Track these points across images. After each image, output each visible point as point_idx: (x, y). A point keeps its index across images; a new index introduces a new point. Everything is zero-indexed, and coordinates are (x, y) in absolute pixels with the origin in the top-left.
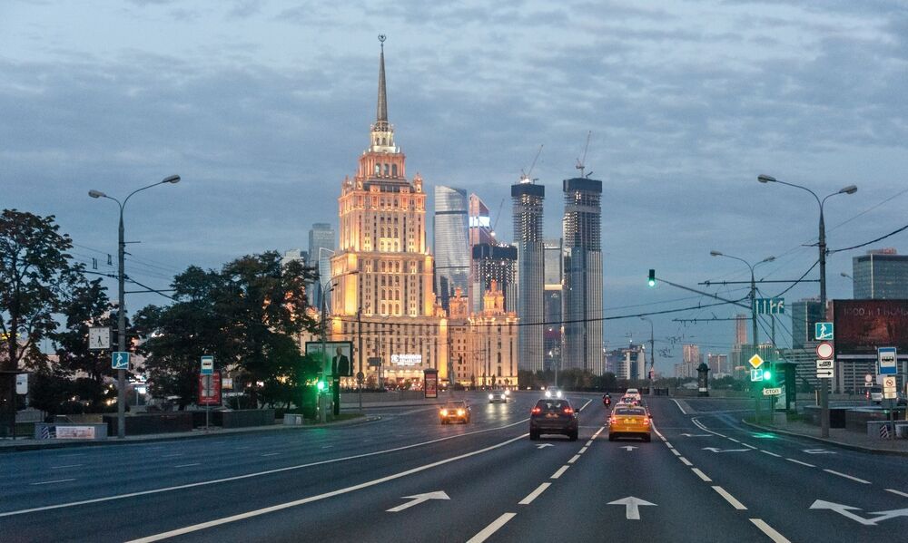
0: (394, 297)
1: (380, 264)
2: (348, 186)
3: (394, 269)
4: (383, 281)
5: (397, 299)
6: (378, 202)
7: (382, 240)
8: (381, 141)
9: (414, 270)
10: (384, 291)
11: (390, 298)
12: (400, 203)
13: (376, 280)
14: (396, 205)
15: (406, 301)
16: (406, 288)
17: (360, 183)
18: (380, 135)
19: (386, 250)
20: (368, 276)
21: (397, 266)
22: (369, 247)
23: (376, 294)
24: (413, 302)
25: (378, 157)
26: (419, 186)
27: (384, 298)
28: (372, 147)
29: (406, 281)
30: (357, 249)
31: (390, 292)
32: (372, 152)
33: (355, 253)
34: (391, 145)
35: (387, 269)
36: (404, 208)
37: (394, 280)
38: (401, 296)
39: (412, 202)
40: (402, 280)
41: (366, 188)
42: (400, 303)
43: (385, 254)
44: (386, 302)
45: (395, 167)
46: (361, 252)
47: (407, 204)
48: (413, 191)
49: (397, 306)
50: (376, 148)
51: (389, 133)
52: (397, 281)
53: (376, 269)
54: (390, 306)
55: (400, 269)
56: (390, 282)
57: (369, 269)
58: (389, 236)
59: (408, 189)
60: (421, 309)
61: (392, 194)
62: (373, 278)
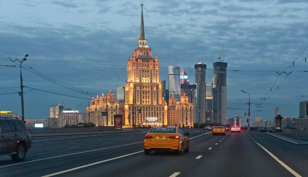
0: (147, 98)
1: (142, 87)
2: (130, 60)
3: (147, 89)
4: (144, 93)
5: (149, 98)
6: (141, 65)
7: (143, 78)
8: (142, 44)
9: (155, 89)
10: (144, 96)
11: (146, 98)
12: (149, 66)
13: (141, 92)
14: (148, 66)
15: (152, 100)
16: (152, 95)
17: (134, 58)
18: (142, 41)
19: (144, 82)
20: (138, 91)
21: (149, 88)
22: (138, 81)
23: (141, 97)
24: (155, 100)
25: (141, 49)
26: (157, 60)
27: (144, 98)
28: (139, 45)
29: (152, 92)
30: (134, 82)
31: (146, 96)
32: (139, 47)
33: (133, 83)
34: (146, 45)
35: (145, 89)
36: (151, 67)
37: (147, 92)
38: (150, 98)
39: (154, 65)
40: (150, 92)
41: (137, 60)
42: (150, 100)
43: (144, 83)
44: (145, 100)
45: (147, 53)
46: (135, 83)
47: (152, 66)
48: (154, 61)
49: (149, 101)
50: (140, 46)
51: (145, 41)
52: (149, 92)
53: (140, 88)
54: (146, 101)
55: (150, 89)
56: (146, 93)
57: (138, 88)
58: (146, 77)
59: (152, 61)
60: (157, 102)
61: (147, 63)
62: (140, 92)
